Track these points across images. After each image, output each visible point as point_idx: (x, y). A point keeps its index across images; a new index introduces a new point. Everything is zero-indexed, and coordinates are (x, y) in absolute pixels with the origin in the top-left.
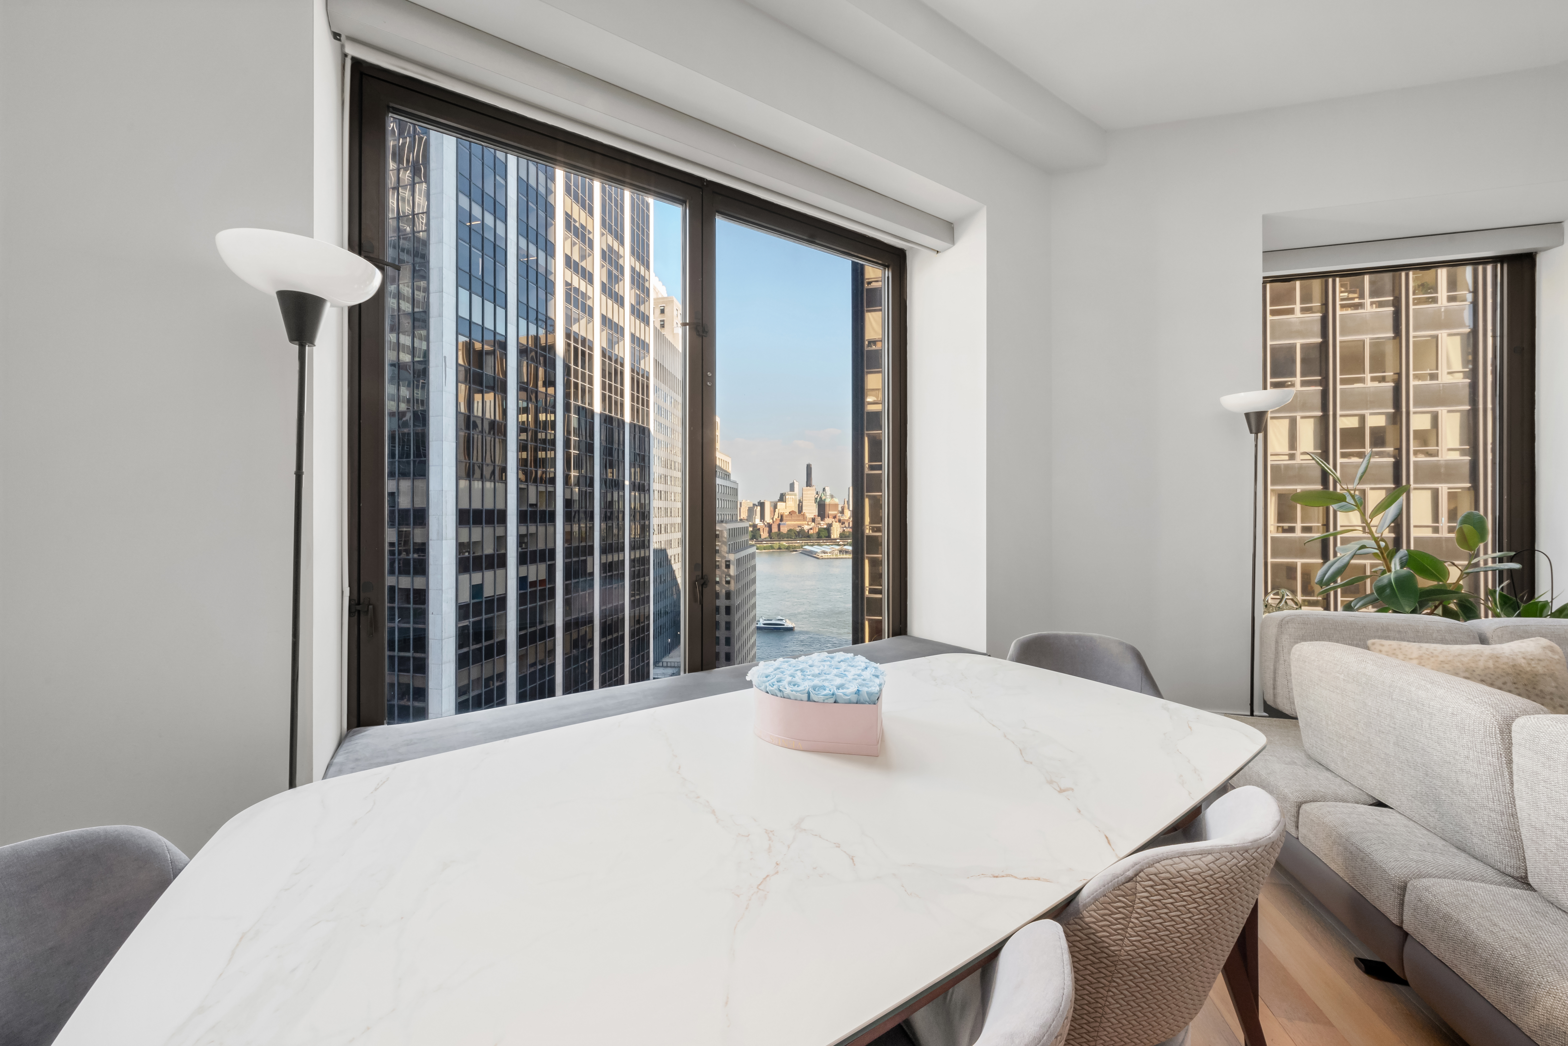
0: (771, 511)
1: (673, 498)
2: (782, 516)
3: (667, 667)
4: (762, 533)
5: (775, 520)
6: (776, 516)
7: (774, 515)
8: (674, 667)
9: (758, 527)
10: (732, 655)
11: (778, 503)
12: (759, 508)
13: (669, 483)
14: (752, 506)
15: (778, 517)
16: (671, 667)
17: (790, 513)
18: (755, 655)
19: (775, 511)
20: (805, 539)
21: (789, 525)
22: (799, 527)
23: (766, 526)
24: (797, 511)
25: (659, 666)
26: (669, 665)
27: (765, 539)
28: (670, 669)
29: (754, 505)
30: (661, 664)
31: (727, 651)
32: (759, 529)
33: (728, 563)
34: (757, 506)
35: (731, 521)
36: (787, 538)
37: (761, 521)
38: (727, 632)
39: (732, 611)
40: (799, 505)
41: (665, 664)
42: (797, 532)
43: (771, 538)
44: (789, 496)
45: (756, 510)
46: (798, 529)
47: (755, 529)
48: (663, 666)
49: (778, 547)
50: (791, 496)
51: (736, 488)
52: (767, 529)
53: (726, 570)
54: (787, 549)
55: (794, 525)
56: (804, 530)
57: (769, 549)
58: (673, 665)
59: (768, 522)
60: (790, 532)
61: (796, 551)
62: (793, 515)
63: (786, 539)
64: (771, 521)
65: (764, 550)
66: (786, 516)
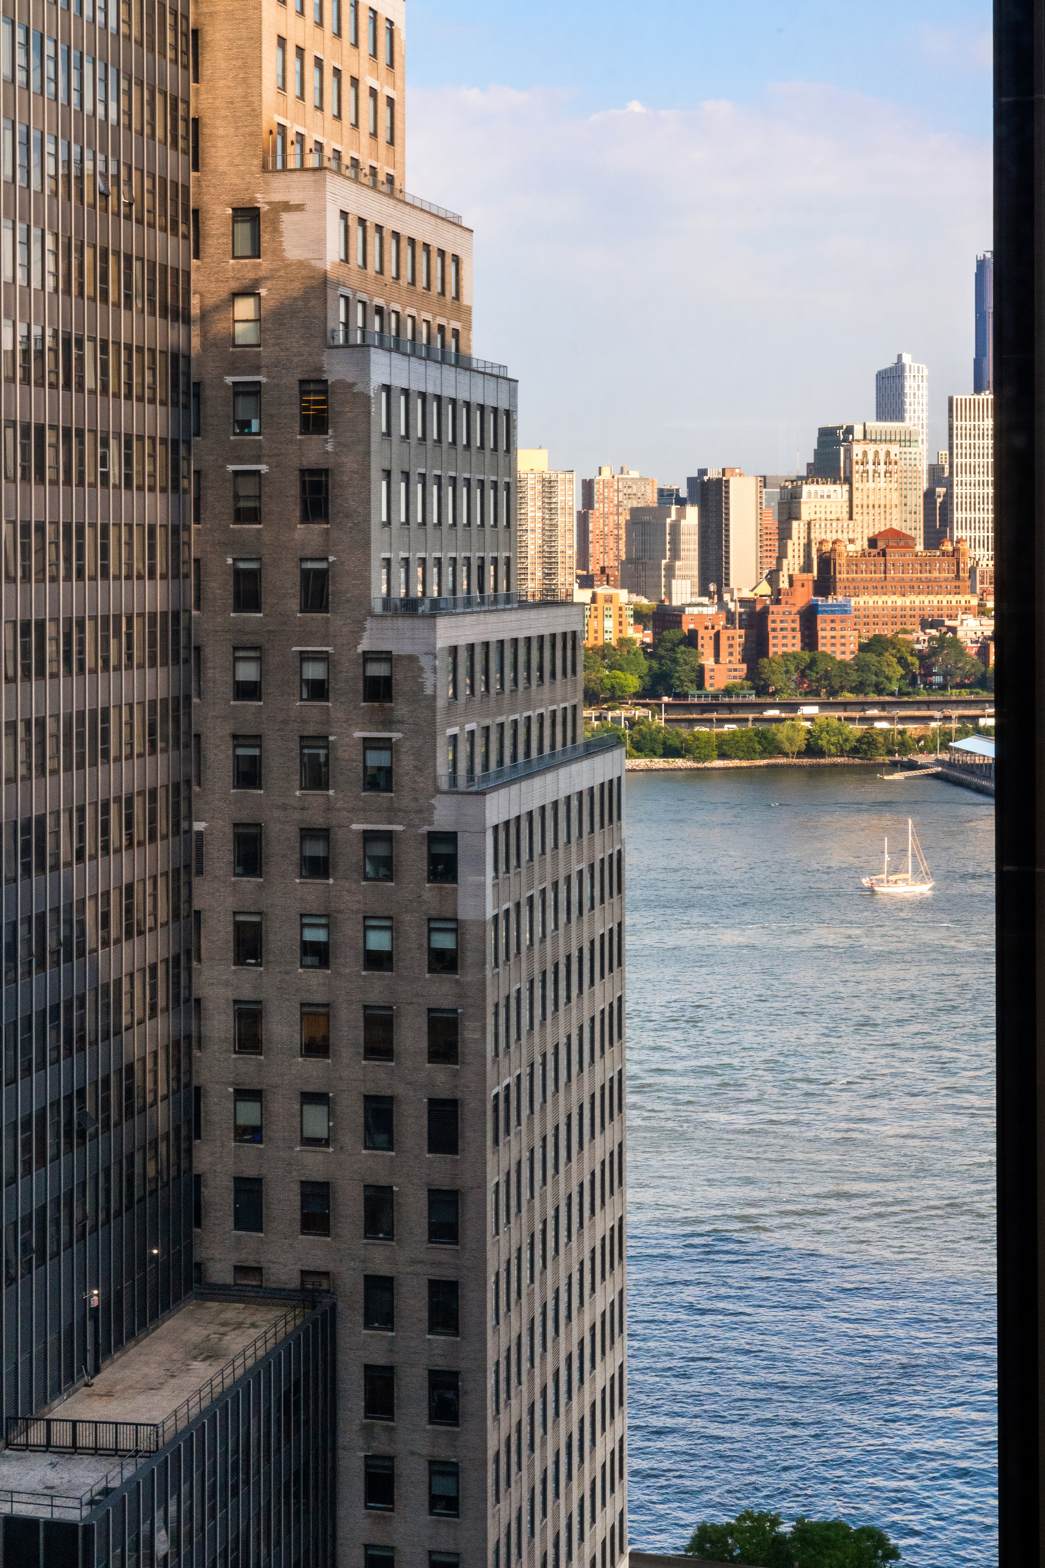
0: (762, 533)
1: (114, 470)
2: (827, 562)
3: (74, 1449)
4: (708, 661)
5: (784, 584)
6: (793, 563)
7: (782, 555)
8: (116, 1452)
9: (688, 625)
10: (466, 1384)
11: (806, 489)
12: (692, 514)
13: (89, 383)
14: (651, 499)
15: (806, 568)
16: (96, 1451)
17: (873, 543)
18: (618, 1380)
19: (784, 534)
20: (965, 694)
21: (869, 617)
22: (926, 624)
23: (730, 618)
24: (919, 535)
25: (27, 1447)
26: (85, 1438)
27: (728, 692)
28: (87, 1460)
29: (667, 496)
30: (37, 1434)
31: (441, 1364)
32: (691, 639)
33: (443, 849)
34: (681, 502)
35: (469, 602)
36: (859, 688)
37: (704, 591)
38: (443, 1253)
39: (468, 1133)
40: (929, 495)
41: (61, 1435)
42: (920, 655)
43: (761, 690)
44: (871, 448)
45: (675, 526)
46: (921, 639)
47: (668, 634)
48: (48, 1447)
49: (800, 741)
50: (882, 448)
51: (503, 405)
52: (738, 635)
53: (429, 891)
54: (855, 751)
55: (899, 615)
56: (955, 643)
57: (749, 754)
58: (107, 1438)
59: (747, 594)
60: (871, 657)
61: (912, 766)
62: (893, 556)
63: (849, 697)
64: (765, 589)
65: (723, 756)
66: (853, 561)
